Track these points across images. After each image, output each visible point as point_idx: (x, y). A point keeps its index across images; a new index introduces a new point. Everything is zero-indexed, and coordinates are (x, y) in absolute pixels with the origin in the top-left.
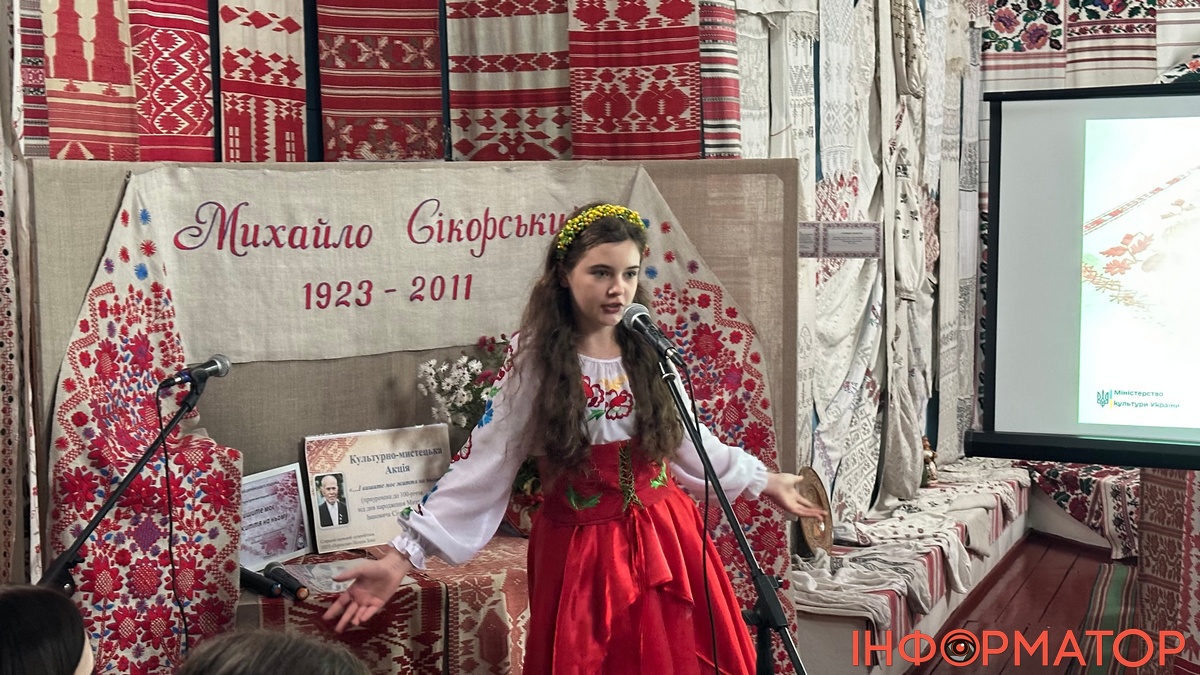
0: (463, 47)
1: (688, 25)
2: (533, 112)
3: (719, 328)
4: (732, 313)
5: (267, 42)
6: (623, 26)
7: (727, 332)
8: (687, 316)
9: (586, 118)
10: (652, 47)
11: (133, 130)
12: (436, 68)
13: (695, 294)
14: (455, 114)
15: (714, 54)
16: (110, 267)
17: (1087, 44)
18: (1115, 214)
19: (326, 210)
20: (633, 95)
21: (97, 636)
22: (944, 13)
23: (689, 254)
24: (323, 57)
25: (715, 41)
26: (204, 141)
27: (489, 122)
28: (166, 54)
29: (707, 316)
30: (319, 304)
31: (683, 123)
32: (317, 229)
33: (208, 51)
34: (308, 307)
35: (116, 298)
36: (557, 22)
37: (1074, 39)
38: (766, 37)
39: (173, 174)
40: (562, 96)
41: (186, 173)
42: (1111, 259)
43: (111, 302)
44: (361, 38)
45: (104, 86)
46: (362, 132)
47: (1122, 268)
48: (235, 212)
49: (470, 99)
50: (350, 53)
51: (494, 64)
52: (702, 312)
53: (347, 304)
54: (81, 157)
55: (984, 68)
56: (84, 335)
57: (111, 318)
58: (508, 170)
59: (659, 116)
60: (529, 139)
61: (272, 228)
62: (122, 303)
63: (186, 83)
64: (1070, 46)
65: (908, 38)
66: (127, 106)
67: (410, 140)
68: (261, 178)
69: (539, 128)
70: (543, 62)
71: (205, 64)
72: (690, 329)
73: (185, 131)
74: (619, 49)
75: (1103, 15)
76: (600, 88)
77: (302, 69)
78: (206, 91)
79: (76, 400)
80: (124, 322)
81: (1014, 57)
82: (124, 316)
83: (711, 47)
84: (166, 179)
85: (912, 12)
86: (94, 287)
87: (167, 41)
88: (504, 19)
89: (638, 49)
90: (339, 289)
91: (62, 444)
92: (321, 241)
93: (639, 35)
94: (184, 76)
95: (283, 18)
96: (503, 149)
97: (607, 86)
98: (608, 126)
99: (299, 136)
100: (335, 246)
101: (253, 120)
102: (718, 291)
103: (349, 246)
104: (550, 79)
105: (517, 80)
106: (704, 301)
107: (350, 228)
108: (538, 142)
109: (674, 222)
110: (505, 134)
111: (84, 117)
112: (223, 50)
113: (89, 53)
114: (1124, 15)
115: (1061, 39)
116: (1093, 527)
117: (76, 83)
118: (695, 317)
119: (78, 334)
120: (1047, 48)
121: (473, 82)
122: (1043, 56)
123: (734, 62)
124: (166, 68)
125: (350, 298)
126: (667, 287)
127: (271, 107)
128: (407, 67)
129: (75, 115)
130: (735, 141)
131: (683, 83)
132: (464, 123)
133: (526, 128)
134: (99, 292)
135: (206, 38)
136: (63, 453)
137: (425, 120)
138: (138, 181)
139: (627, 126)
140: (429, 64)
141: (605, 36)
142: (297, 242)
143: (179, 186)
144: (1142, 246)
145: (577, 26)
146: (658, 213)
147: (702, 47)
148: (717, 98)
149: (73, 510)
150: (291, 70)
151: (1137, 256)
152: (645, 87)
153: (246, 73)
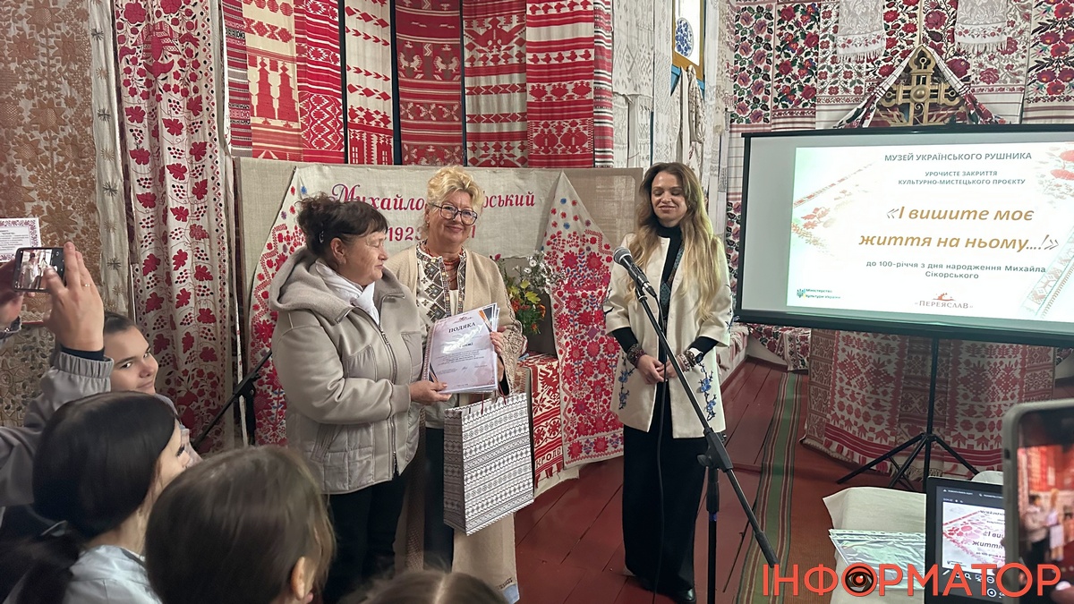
0: (473, 111)
1: (588, 98)
2: (508, 143)
3: (600, 255)
4: (607, 247)
5: (373, 104)
6: (554, 99)
7: (604, 257)
8: (585, 248)
9: (535, 147)
10: (569, 110)
11: (300, 146)
12: (459, 121)
13: (589, 237)
14: (469, 144)
15: (600, 114)
16: (284, 216)
17: (781, 120)
18: (810, 197)
19: (401, 190)
20: (559, 135)
21: (275, 407)
22: (713, 102)
23: (586, 217)
24: (402, 114)
25: (601, 107)
26: (339, 154)
27: (486, 149)
28: (318, 108)
29: (595, 248)
30: (396, 238)
31: (584, 150)
32: (396, 200)
33: (341, 107)
34: (391, 240)
35: (288, 232)
36: (521, 97)
37: (775, 118)
38: (627, 107)
39: (320, 169)
40: (523, 136)
41: (326, 169)
42: (807, 221)
43: (284, 234)
44: (421, 104)
45: (284, 122)
46: (422, 153)
47: (813, 225)
48: (353, 189)
49: (477, 137)
50: (416, 112)
51: (489, 119)
52: (591, 245)
53: (411, 239)
54: (271, 158)
55: (731, 132)
56: (269, 251)
57: (285, 242)
58: (495, 172)
59: (572, 146)
60: (506, 158)
61: (372, 199)
62: (291, 235)
63: (329, 123)
64: (773, 121)
65: (697, 113)
66: (296, 133)
67: (446, 157)
68: (366, 172)
69: (511, 152)
70: (514, 117)
71: (339, 114)
72: (585, 254)
73: (328, 148)
74: (552, 111)
75: (790, 106)
76: (542, 131)
77: (391, 119)
78: (340, 128)
79: (264, 285)
80: (292, 245)
81: (746, 127)
82: (292, 242)
83: (599, 110)
84: (316, 172)
85: (699, 100)
86: (275, 226)
87: (319, 101)
88: (494, 96)
89: (562, 111)
90: (407, 231)
91: (256, 308)
92: (398, 206)
93: (562, 104)
94: (328, 120)
95: (381, 92)
96: (493, 163)
97: (546, 130)
98: (546, 151)
99: (389, 153)
100: (405, 209)
101: (365, 144)
102: (600, 236)
103: (412, 209)
104: (517, 127)
105: (501, 127)
106: (593, 241)
107: (413, 200)
108: (511, 159)
109: (579, 200)
110: (494, 155)
111: (273, 138)
112: (349, 107)
113: (276, 105)
114: (800, 106)
115: (769, 118)
116: (779, 355)
117: (268, 120)
118: (589, 249)
119: (266, 251)
120: (762, 122)
121: (479, 128)
122: (760, 126)
123: (611, 119)
124: (319, 115)
125: (413, 236)
126: (575, 233)
127: (375, 138)
128: (445, 120)
129: (268, 137)
130: (611, 160)
131: (585, 129)
132: (474, 149)
133: (505, 152)
134: (278, 228)
135: (340, 101)
136: (257, 313)
137: (454, 147)
138: (300, 172)
139: (556, 151)
140: (456, 119)
141: (545, 105)
142: (385, 206)
143: (324, 176)
144: (824, 214)
145: (531, 99)
146: (571, 196)
147: (595, 110)
148: (602, 137)
149: (262, 342)
150: (385, 119)
151: (821, 219)
152: (565, 131)
153: (361, 120)
